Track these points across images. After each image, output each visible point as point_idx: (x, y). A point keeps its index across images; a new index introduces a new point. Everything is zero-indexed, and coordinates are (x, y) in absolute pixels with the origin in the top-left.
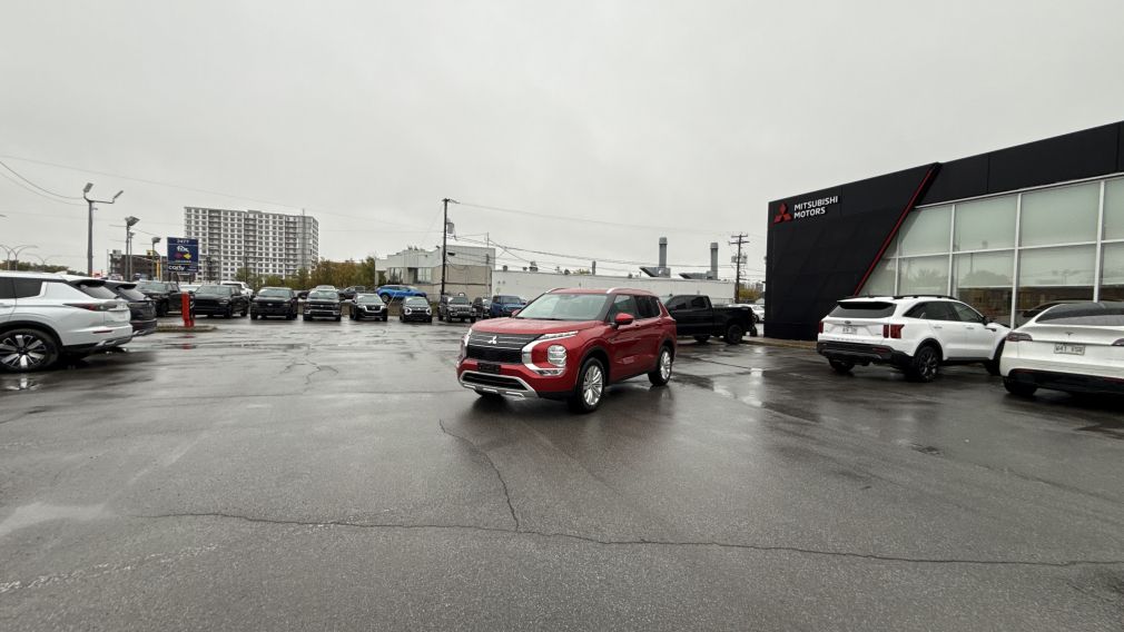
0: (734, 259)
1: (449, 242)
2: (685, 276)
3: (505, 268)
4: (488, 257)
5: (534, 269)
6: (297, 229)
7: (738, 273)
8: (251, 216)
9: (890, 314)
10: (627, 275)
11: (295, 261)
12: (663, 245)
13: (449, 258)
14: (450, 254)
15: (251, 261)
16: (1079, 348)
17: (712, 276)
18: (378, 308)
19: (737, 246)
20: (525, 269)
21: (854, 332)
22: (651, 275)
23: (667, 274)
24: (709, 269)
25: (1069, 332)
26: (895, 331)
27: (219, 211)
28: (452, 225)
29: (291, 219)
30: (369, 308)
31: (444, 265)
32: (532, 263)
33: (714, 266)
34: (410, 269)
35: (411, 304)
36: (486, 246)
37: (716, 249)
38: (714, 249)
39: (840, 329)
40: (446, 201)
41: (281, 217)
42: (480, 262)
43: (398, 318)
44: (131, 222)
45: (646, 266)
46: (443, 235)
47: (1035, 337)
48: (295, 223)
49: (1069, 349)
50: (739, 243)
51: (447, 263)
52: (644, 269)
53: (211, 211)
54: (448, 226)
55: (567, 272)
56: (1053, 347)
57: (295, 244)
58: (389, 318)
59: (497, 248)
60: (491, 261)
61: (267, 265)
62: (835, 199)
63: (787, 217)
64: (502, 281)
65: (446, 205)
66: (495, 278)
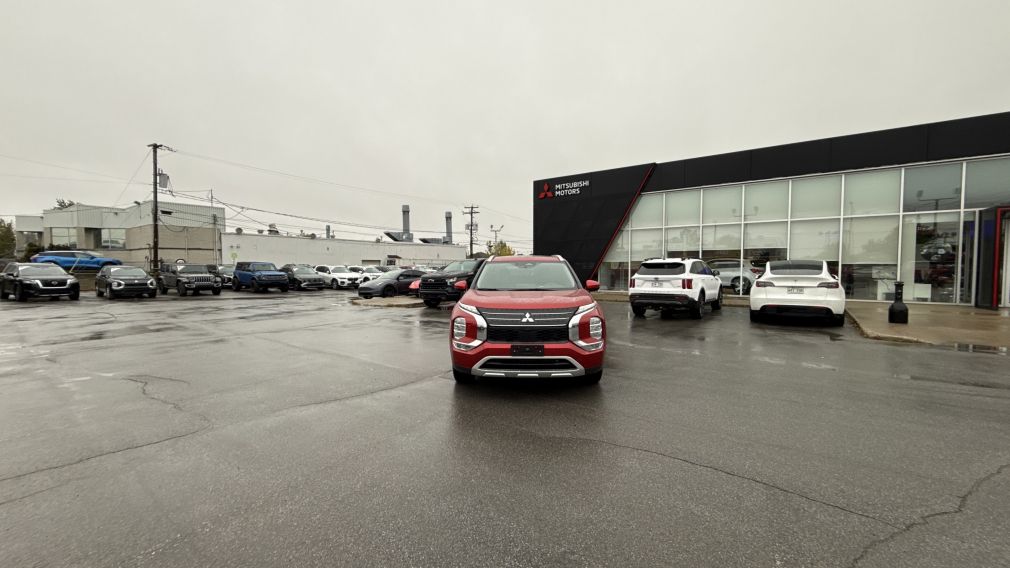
0: (467, 226)
1: (161, 198)
2: (424, 241)
3: (239, 231)
4: (215, 217)
5: (273, 232)
7: (472, 238)
9: (683, 271)
10: (374, 239)
12: (406, 212)
13: (164, 219)
14: (164, 212)
16: (800, 289)
17: (447, 241)
18: (63, 282)
19: (469, 216)
20: (261, 232)
21: (661, 285)
22: (395, 240)
23: (410, 238)
24: (445, 235)
25: (796, 280)
26: (688, 284)
28: (165, 177)
30: (46, 283)
31: (156, 227)
32: (270, 226)
33: (449, 232)
34: (88, 230)
35: (118, 275)
36: (209, 204)
37: (450, 218)
38: (449, 218)
39: (650, 284)
40: (155, 147)
42: (204, 222)
43: (93, 294)
45: (390, 231)
46: (152, 187)
47: (776, 283)
49: (795, 291)
50: (472, 213)
51: (160, 223)
52: (388, 234)
54: (159, 178)
55: (313, 236)
56: (786, 290)
58: (82, 294)
59: (227, 209)
60: (220, 222)
62: (587, 183)
63: (550, 194)
64: (235, 245)
65: (155, 152)
66: (226, 242)
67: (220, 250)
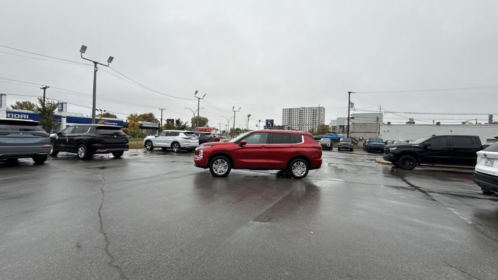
1: (351, 113)
3: (389, 123)
4: (378, 118)
5: (411, 122)
6: (318, 112)
8: (302, 109)
11: (316, 125)
13: (351, 120)
14: (352, 118)
15: (301, 126)
27: (292, 109)
28: (353, 104)
29: (315, 109)
32: (410, 119)
34: (340, 126)
36: (377, 112)
40: (350, 93)
41: (311, 108)
42: (372, 121)
44: (249, 116)
46: (348, 109)
48: (316, 110)
53: (290, 109)
54: (351, 105)
55: (438, 124)
57: (316, 119)
60: (380, 120)
61: (306, 127)
64: (386, 130)
65: (350, 95)
66: (382, 129)
67: (379, 133)
